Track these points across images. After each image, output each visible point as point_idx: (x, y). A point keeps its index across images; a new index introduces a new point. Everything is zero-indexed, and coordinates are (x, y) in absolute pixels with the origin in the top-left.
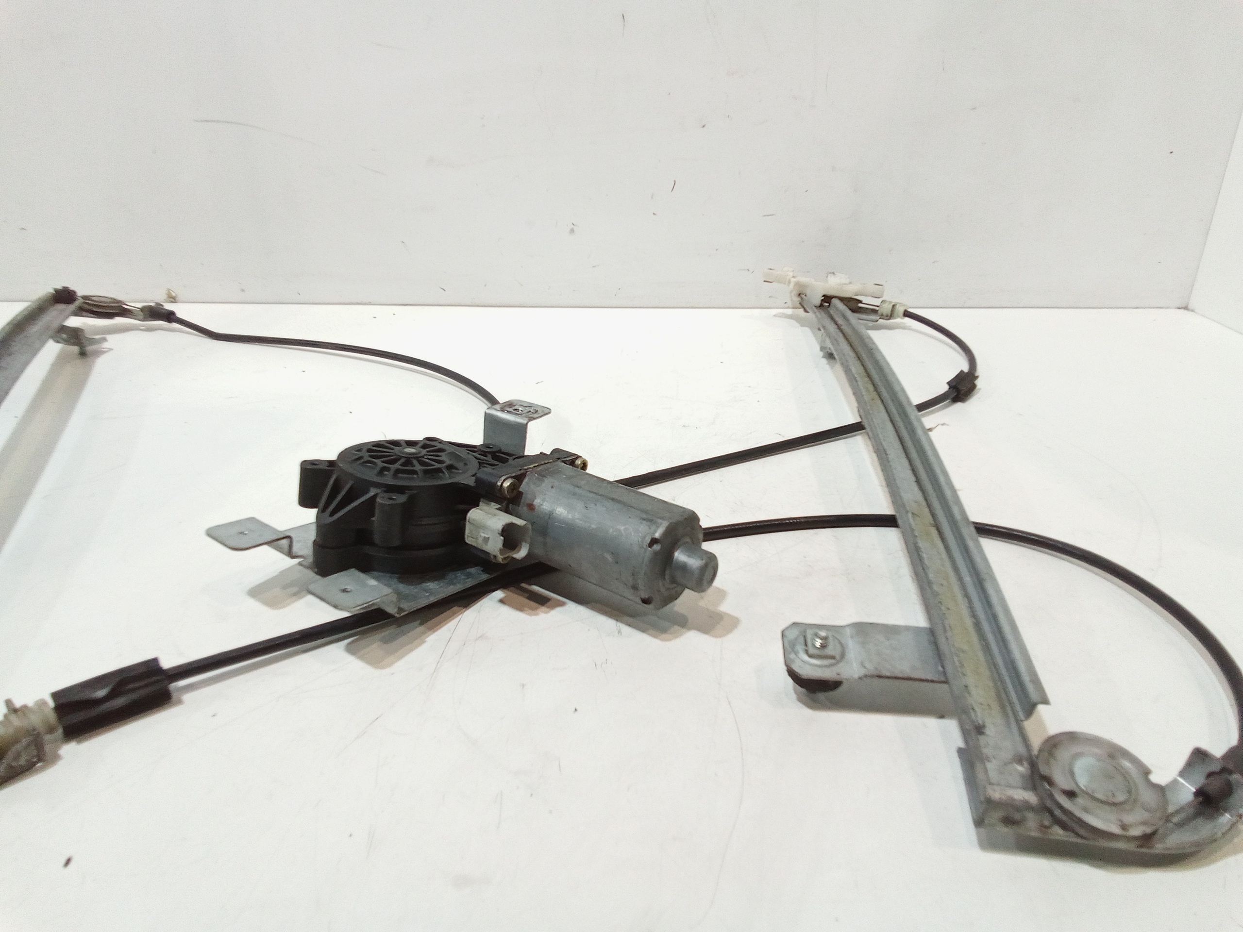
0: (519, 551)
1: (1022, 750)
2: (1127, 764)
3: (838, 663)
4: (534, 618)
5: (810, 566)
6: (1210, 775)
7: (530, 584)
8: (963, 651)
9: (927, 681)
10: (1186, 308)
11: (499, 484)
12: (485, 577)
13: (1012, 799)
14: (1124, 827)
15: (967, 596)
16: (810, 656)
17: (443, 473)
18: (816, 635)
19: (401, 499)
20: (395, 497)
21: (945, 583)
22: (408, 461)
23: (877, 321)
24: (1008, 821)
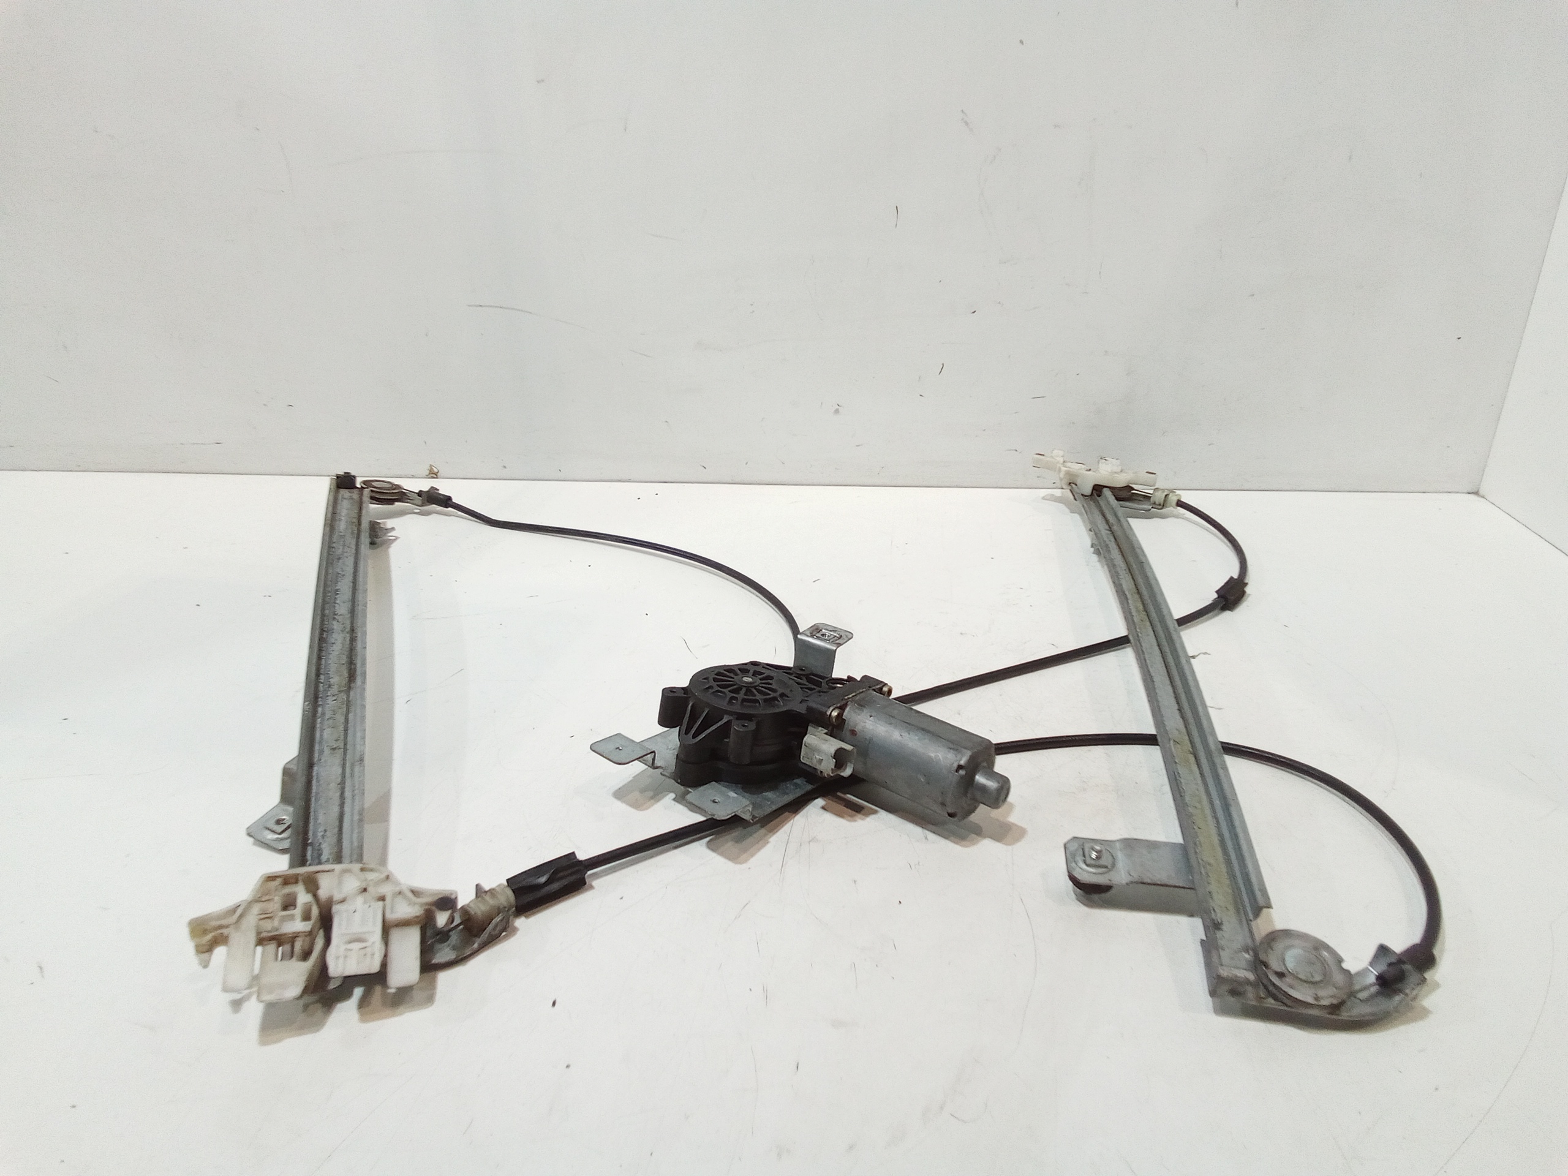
0: (845, 770)
1: (1249, 942)
2: (1325, 954)
3: (1110, 871)
4: (853, 824)
5: (1084, 782)
6: (1390, 965)
7: (845, 794)
8: (1209, 864)
9: (1180, 887)
10: (1476, 493)
11: (828, 713)
12: (809, 787)
13: (1236, 976)
14: (1317, 998)
15: (1216, 817)
16: (1088, 865)
17: (778, 701)
18: (1093, 849)
19: (752, 726)
20: (746, 724)
21: (1198, 805)
22: (749, 688)
23: (1150, 510)
24: (1234, 992)
